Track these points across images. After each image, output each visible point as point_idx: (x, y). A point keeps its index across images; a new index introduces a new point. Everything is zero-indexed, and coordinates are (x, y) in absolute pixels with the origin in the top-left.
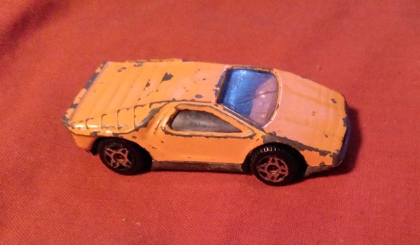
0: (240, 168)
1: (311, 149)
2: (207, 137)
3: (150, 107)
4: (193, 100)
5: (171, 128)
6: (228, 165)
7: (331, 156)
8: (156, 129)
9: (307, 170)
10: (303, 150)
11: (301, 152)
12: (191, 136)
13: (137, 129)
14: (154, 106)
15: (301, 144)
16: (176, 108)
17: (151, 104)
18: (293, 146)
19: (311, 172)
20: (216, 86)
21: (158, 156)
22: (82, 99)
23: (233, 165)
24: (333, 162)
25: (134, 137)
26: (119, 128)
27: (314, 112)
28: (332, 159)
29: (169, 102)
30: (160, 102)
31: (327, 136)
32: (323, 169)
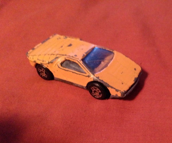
0: (85, 88)
1: (112, 87)
2: (73, 72)
3: (56, 55)
4: (73, 57)
5: (62, 66)
6: (80, 85)
7: (120, 93)
8: (56, 65)
9: (111, 96)
10: (109, 87)
11: (108, 88)
12: (67, 71)
13: (49, 63)
14: (58, 56)
15: (108, 84)
16: (65, 58)
17: (57, 55)
18: (105, 85)
19: (112, 97)
20: (85, 53)
21: (56, 75)
22: (38, 47)
23: (82, 86)
24: (121, 95)
25: (48, 66)
26: (43, 61)
27: (123, 72)
28: (121, 94)
29: (63, 55)
30: (60, 55)
31: (123, 84)
32: (117, 97)
